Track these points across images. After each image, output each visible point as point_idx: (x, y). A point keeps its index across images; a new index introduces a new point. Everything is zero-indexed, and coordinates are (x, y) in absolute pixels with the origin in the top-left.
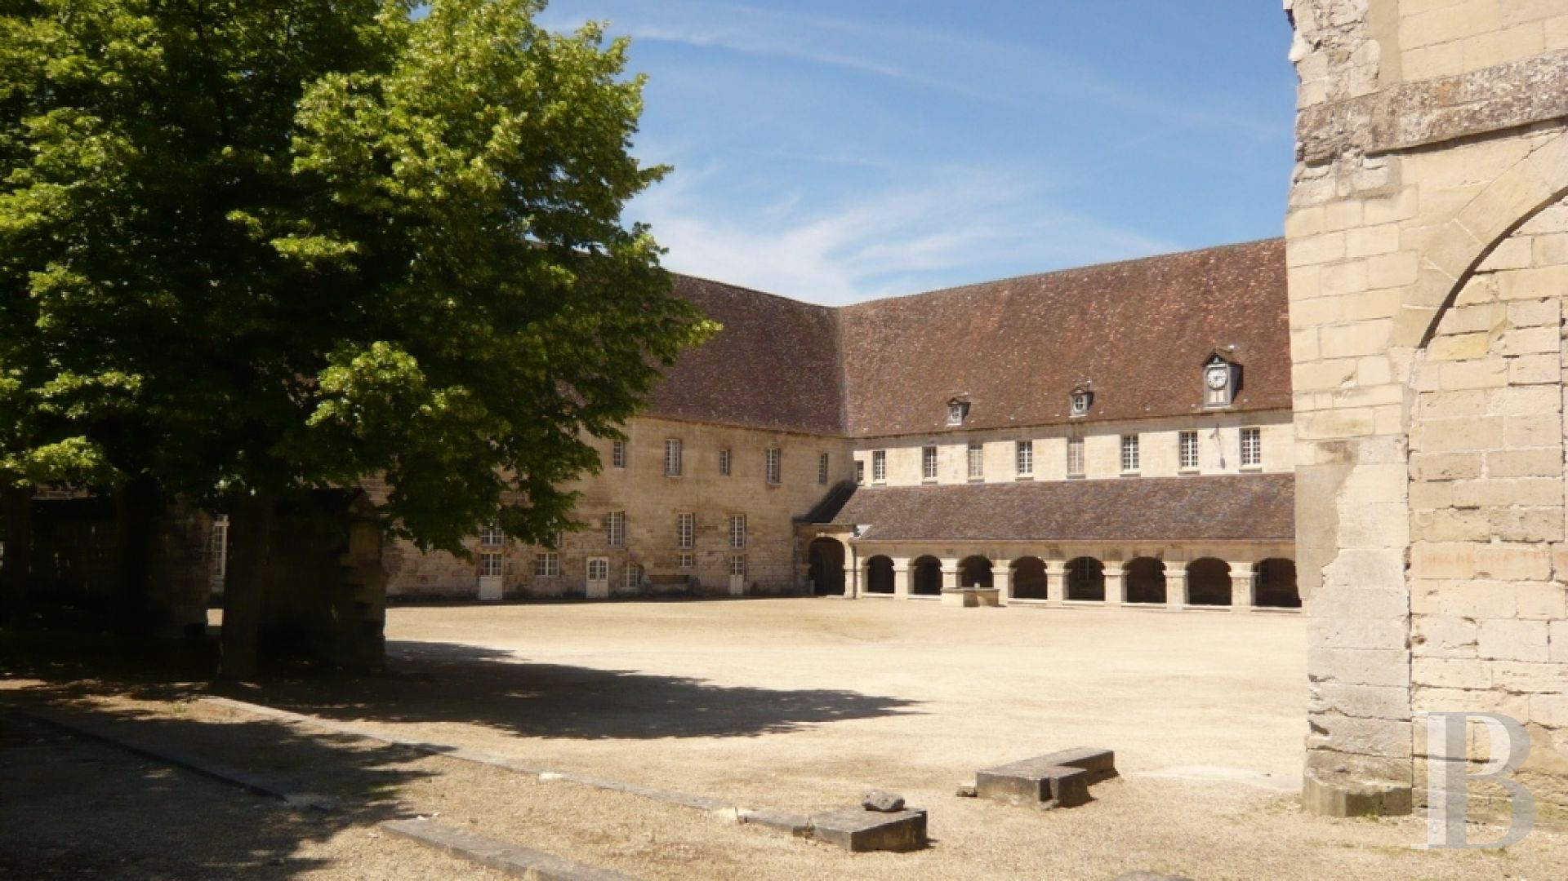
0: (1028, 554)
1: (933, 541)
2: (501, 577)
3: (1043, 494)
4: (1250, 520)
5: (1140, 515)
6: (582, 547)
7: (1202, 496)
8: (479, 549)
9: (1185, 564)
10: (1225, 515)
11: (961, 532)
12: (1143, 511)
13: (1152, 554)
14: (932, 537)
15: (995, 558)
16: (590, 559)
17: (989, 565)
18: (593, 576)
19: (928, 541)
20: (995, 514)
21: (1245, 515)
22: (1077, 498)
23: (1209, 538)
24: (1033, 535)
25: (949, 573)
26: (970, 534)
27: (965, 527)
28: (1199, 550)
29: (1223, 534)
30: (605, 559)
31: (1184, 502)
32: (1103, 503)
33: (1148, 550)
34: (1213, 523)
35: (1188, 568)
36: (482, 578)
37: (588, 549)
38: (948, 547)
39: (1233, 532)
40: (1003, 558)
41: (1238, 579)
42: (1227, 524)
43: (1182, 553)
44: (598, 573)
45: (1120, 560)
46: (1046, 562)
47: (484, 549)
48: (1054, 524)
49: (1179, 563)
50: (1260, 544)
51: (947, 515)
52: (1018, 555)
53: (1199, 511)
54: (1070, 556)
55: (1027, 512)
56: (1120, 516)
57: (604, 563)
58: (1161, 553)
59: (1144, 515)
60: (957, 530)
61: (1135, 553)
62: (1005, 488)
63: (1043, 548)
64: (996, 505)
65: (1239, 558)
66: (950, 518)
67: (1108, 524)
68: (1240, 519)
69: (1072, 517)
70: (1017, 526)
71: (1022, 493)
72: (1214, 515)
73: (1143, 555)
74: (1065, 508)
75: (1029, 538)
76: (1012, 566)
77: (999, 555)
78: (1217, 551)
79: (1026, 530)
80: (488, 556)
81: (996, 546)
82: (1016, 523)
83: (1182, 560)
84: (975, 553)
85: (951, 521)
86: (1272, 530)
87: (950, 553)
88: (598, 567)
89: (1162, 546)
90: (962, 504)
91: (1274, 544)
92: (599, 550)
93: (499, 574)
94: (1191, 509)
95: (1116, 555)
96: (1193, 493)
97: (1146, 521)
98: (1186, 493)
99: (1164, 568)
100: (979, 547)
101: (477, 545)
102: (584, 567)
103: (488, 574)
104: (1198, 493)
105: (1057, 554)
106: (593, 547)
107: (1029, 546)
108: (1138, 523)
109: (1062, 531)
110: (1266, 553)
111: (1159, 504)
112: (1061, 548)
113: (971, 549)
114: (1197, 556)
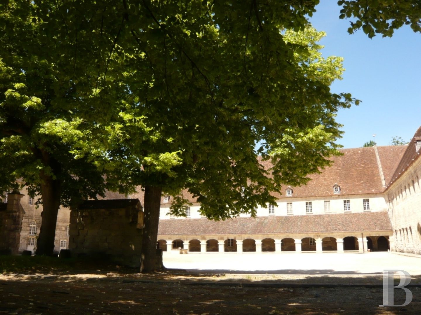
0: (195, 239)
1: (164, 235)
2: (34, 246)
3: (195, 222)
4: (259, 229)
5: (227, 228)
6: (59, 236)
7: (243, 222)
8: (28, 236)
9: (242, 241)
10: (251, 227)
11: (173, 233)
12: (227, 227)
13: (233, 238)
14: (163, 234)
15: (184, 240)
16: (61, 240)
17: (182, 242)
18: (61, 246)
19: (163, 235)
20: (182, 228)
21: (257, 227)
22: (206, 223)
23: (250, 233)
24: (196, 233)
25: (169, 245)
26: (176, 233)
27: (174, 231)
28: (246, 237)
29: (253, 232)
30: (65, 240)
31: (238, 224)
32: (214, 224)
33: (231, 237)
34: (249, 229)
35: (243, 242)
36: (28, 246)
37: (61, 237)
38: (169, 237)
39: (255, 231)
40: (187, 240)
41: (258, 244)
42: (253, 229)
43: (242, 237)
44: (63, 245)
45: (223, 240)
46: (201, 241)
47: (30, 236)
48: (201, 230)
49: (241, 241)
50: (264, 235)
51: (166, 228)
52: (191, 239)
53: (244, 226)
54: (208, 239)
55: (192, 227)
56: (221, 228)
57: (65, 242)
58: (235, 238)
59: (228, 227)
60: (171, 232)
61: (227, 238)
62: (182, 221)
63: (200, 237)
64: (181, 225)
65: (258, 238)
66: (167, 229)
67: (218, 230)
68: (256, 228)
69: (207, 228)
70: (190, 231)
71: (188, 222)
72: (248, 227)
73: (230, 238)
74: (203, 226)
75: (195, 234)
76: (190, 242)
77: (185, 239)
78: (252, 237)
79: (193, 232)
80: (30, 238)
81: (184, 237)
82: (190, 230)
83: (241, 240)
84: (178, 239)
85: (168, 229)
86: (266, 231)
87: (170, 239)
88: (63, 243)
89: (236, 236)
90: (170, 225)
91: (268, 234)
92: (64, 237)
93: (33, 245)
94: (241, 226)
95: (222, 239)
96: (240, 221)
97: (229, 229)
98: (238, 222)
99: (236, 242)
100: (179, 237)
101: (28, 235)
102: (59, 243)
103: (30, 245)
104: (241, 222)
105: (204, 238)
106: (62, 236)
107: (195, 236)
108: (227, 230)
109: (205, 232)
110: (265, 237)
111: (231, 224)
112: (205, 237)
113: (176, 238)
114: (246, 238)
